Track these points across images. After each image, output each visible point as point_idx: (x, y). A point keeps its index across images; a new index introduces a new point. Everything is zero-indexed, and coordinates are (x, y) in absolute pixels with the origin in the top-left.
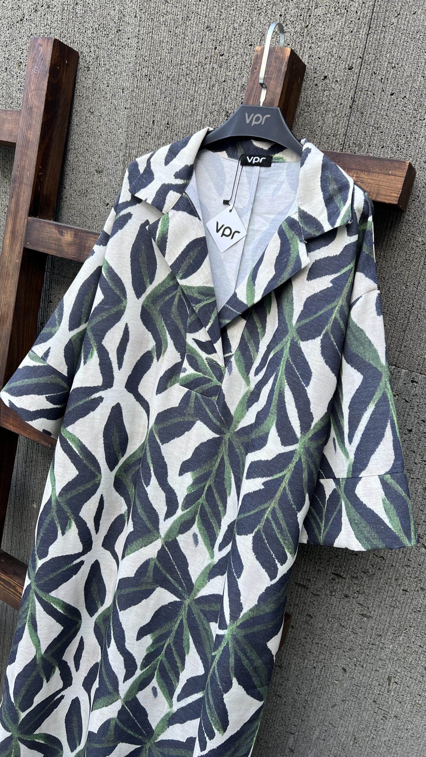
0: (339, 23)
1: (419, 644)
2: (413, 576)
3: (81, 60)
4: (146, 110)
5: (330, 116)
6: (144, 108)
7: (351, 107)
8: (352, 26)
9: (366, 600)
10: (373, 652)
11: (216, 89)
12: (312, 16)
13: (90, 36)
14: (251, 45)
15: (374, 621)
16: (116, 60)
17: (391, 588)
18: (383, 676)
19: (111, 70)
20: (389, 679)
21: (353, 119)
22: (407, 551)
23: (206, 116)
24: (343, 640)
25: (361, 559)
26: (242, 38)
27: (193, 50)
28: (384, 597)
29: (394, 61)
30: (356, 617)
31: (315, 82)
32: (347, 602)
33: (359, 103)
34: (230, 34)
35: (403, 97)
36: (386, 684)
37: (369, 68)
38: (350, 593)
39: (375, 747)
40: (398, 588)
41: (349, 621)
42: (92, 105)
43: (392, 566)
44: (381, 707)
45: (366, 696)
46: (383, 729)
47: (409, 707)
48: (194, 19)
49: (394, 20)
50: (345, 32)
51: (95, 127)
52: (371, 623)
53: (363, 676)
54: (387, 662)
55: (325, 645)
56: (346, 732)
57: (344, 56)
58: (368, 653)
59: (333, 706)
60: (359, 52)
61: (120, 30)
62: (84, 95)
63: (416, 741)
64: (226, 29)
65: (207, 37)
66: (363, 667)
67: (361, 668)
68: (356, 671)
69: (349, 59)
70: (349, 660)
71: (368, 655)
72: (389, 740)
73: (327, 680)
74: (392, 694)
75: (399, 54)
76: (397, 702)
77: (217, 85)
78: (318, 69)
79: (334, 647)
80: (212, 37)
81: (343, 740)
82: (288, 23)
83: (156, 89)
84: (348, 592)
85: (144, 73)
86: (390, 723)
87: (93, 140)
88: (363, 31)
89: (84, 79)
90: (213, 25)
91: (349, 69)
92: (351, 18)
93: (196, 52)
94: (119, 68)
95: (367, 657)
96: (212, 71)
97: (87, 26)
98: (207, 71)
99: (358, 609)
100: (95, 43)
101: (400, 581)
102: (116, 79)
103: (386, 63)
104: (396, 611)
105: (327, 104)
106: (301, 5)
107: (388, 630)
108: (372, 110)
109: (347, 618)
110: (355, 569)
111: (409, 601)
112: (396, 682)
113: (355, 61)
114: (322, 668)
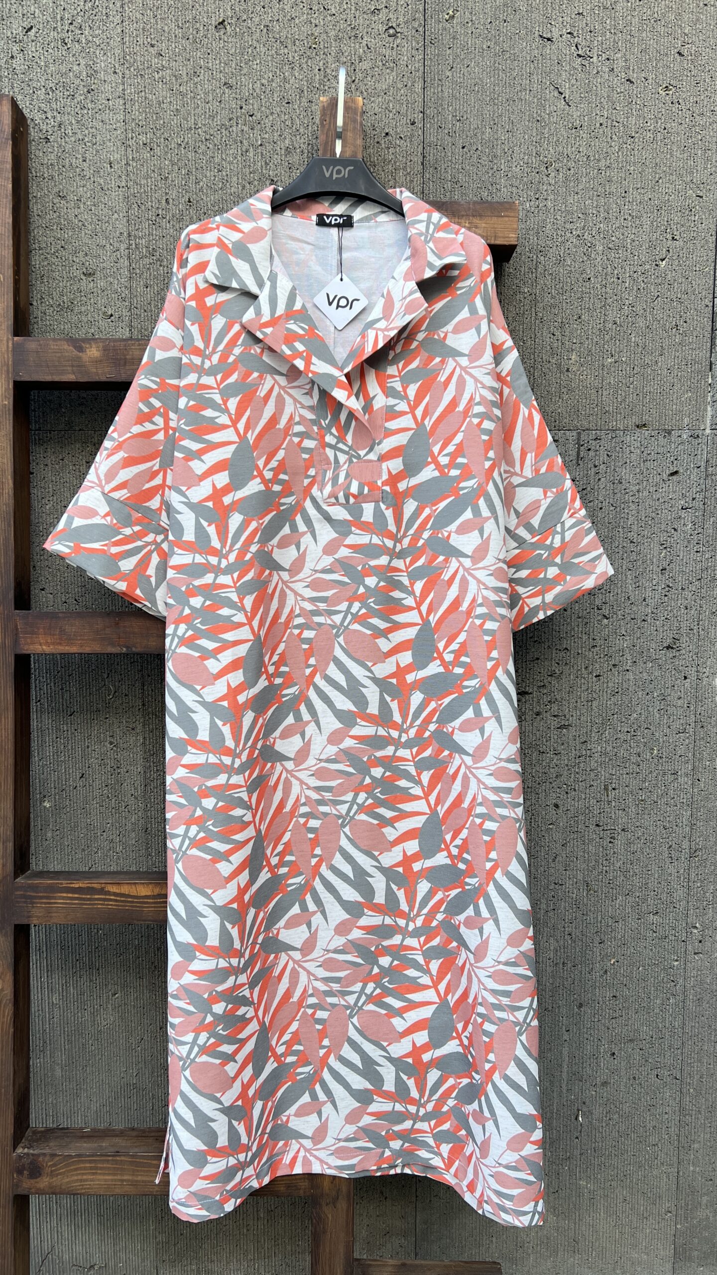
0: (391, 77)
1: (626, 730)
2: (602, 656)
3: (31, 129)
4: (153, 187)
5: (401, 174)
6: (149, 184)
7: (422, 164)
8: (405, 79)
9: (560, 707)
10: (582, 765)
11: (251, 155)
12: (357, 71)
13: (42, 98)
14: (288, 103)
15: (574, 729)
16: (92, 128)
17: (583, 681)
18: (599, 789)
19: (87, 139)
20: (606, 789)
21: (428, 175)
22: (589, 630)
23: (244, 187)
24: (546, 770)
25: (544, 662)
26: (276, 95)
27: (209, 111)
28: (579, 694)
29: (458, 114)
30: (554, 734)
31: (376, 140)
32: (540, 720)
33: (430, 158)
34: (258, 91)
35: (475, 149)
36: (604, 798)
37: (432, 122)
38: (542, 708)
39: (611, 882)
40: (590, 676)
41: (548, 743)
42: (61, 187)
43: (579, 654)
44: (606, 828)
45: (587, 824)
46: (614, 853)
47: (633, 810)
48: (204, 75)
49: (449, 74)
50: (399, 86)
51: (71, 216)
52: (573, 731)
53: (578, 801)
54: (599, 769)
55: (528, 787)
56: (576, 883)
57: (403, 111)
58: (577, 770)
59: (554, 861)
60: (418, 106)
61: (93, 90)
62: (46, 175)
63: (651, 846)
64: (251, 85)
65: (227, 95)
66: (575, 790)
67: (574, 793)
68: (569, 800)
69: (409, 114)
70: (558, 790)
71: (577, 773)
72: (624, 863)
73: (539, 830)
74: (613, 804)
75: (461, 107)
76: (620, 812)
77: (251, 149)
78: (376, 126)
79: (539, 784)
80: (234, 95)
81: (575, 895)
82: (330, 77)
83: (163, 159)
84: (538, 707)
85: (141, 142)
86: (620, 842)
87: (70, 234)
88: (419, 86)
89: (41, 155)
90: (232, 81)
91: (412, 124)
92: (403, 72)
93: (214, 112)
94: (98, 137)
95: (577, 776)
96: (242, 134)
97: (34, 85)
98: (234, 136)
99: (554, 723)
100: (54, 106)
101: (591, 667)
102: (97, 151)
103: (450, 116)
104: (595, 704)
105: (395, 162)
106: (341, 59)
107: (591, 731)
108: (446, 165)
109: (545, 740)
110: (541, 677)
111: (605, 685)
112: (614, 789)
113: (416, 116)
114: (531, 819)
